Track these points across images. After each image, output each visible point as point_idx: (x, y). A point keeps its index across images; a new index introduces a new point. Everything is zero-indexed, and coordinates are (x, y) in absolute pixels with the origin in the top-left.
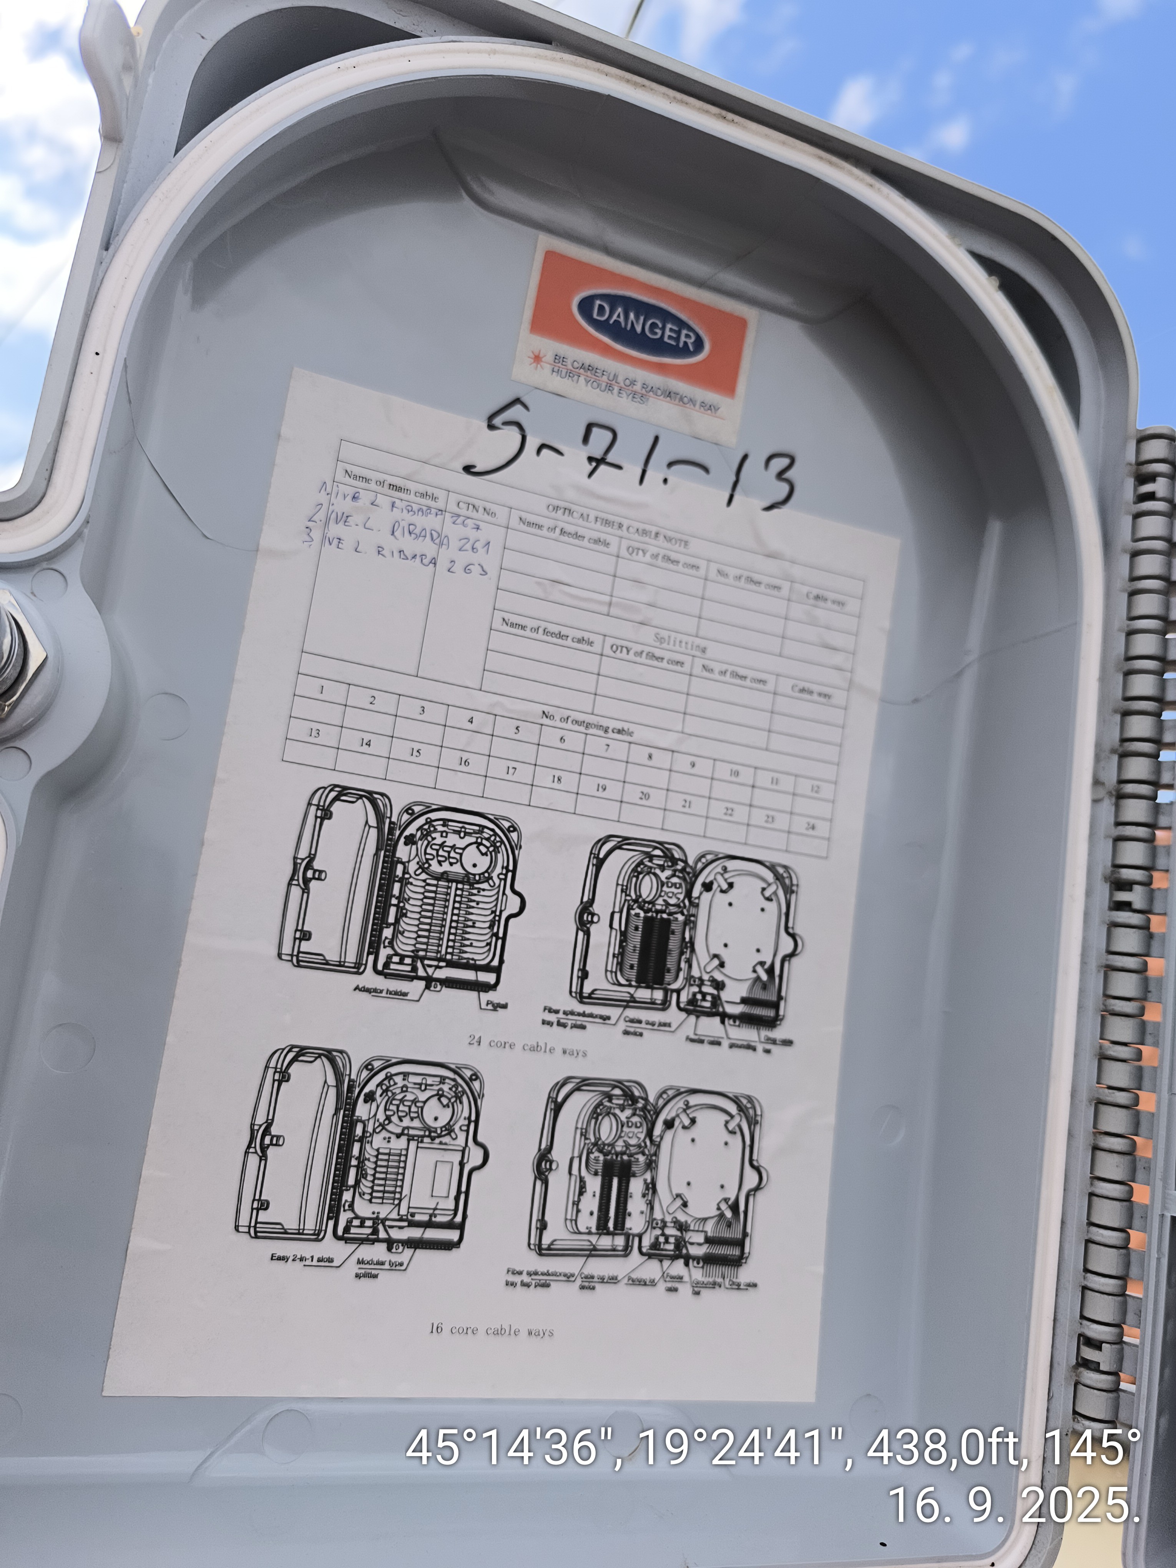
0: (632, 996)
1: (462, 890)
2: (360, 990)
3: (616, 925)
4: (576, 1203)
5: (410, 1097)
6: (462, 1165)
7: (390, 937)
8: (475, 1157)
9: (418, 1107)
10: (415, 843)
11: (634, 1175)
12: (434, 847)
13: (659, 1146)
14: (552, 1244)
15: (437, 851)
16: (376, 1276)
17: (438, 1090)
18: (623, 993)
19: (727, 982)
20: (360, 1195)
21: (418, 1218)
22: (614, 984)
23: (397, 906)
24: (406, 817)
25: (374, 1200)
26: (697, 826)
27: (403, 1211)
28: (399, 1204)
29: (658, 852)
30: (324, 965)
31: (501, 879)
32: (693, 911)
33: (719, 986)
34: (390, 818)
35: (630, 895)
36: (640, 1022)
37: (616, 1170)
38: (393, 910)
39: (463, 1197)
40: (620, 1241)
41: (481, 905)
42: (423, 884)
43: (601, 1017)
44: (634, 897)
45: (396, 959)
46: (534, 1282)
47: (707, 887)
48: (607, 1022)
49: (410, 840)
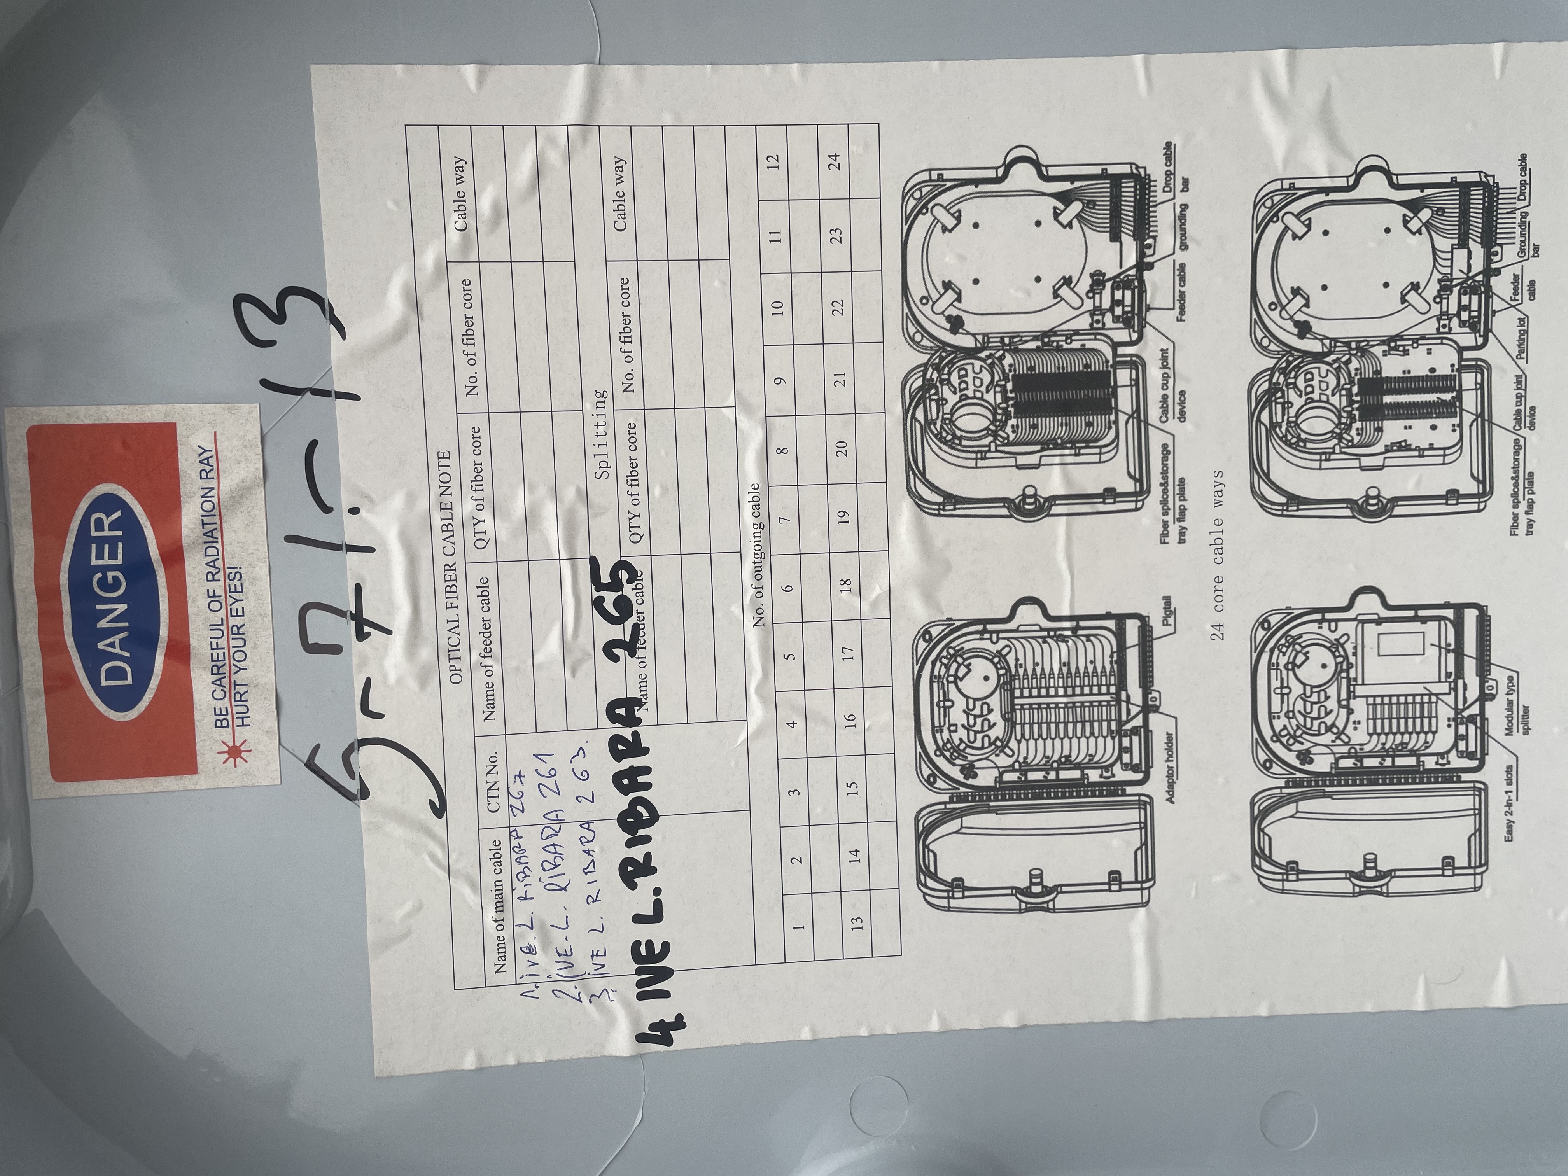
0: (1131, 417)
1: (1022, 689)
2: (1173, 796)
3: (1034, 459)
4: (1421, 452)
5: (1300, 705)
6: (1379, 621)
7: (1099, 771)
8: (1368, 604)
9: (1312, 693)
10: (972, 764)
11: (1378, 372)
12: (972, 739)
13: (1336, 340)
14: (1476, 479)
15: (976, 732)
16: (1526, 709)
17: (1288, 670)
18: (1126, 430)
19: (1090, 269)
20: (1427, 748)
21: (1451, 668)
22: (1117, 445)
23: (1057, 770)
24: (940, 784)
25: (1434, 729)
26: (868, 355)
27: (1444, 688)
28: (1437, 695)
29: (920, 415)
30: (1147, 847)
31: (998, 639)
32: (995, 343)
33: (1098, 280)
34: (945, 803)
35: (989, 446)
36: (1165, 398)
37: (1371, 400)
38: (1064, 775)
39: (1422, 613)
40: (1469, 380)
41: (1038, 659)
42: (1024, 742)
43: (1165, 458)
44: (990, 439)
45: (1126, 758)
46: (1527, 497)
47: (956, 324)
48: (1170, 448)
49: (969, 771)
